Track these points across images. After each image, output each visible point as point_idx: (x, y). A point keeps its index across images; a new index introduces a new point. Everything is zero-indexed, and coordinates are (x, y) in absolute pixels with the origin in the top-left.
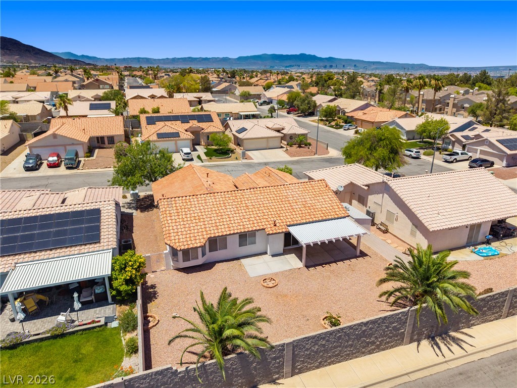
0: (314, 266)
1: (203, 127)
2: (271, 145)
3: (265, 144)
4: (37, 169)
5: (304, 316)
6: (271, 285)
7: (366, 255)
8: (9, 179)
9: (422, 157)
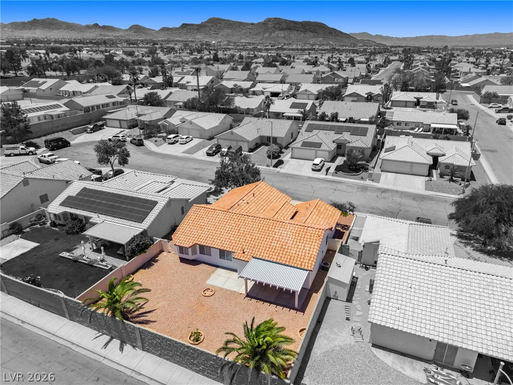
0: (252, 297)
1: (352, 140)
2: (415, 171)
3: (407, 169)
4: (213, 156)
6: (206, 295)
8: (193, 159)
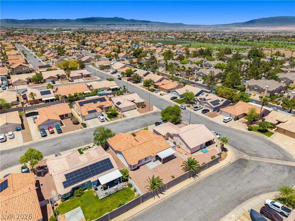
0: (165, 163)
1: (103, 105)
3: (129, 109)
4: (46, 136)
5: (166, 177)
6: (156, 170)
7: (176, 157)
9: (187, 108)
